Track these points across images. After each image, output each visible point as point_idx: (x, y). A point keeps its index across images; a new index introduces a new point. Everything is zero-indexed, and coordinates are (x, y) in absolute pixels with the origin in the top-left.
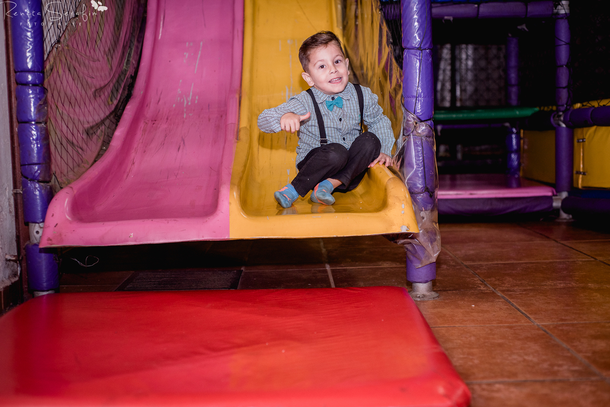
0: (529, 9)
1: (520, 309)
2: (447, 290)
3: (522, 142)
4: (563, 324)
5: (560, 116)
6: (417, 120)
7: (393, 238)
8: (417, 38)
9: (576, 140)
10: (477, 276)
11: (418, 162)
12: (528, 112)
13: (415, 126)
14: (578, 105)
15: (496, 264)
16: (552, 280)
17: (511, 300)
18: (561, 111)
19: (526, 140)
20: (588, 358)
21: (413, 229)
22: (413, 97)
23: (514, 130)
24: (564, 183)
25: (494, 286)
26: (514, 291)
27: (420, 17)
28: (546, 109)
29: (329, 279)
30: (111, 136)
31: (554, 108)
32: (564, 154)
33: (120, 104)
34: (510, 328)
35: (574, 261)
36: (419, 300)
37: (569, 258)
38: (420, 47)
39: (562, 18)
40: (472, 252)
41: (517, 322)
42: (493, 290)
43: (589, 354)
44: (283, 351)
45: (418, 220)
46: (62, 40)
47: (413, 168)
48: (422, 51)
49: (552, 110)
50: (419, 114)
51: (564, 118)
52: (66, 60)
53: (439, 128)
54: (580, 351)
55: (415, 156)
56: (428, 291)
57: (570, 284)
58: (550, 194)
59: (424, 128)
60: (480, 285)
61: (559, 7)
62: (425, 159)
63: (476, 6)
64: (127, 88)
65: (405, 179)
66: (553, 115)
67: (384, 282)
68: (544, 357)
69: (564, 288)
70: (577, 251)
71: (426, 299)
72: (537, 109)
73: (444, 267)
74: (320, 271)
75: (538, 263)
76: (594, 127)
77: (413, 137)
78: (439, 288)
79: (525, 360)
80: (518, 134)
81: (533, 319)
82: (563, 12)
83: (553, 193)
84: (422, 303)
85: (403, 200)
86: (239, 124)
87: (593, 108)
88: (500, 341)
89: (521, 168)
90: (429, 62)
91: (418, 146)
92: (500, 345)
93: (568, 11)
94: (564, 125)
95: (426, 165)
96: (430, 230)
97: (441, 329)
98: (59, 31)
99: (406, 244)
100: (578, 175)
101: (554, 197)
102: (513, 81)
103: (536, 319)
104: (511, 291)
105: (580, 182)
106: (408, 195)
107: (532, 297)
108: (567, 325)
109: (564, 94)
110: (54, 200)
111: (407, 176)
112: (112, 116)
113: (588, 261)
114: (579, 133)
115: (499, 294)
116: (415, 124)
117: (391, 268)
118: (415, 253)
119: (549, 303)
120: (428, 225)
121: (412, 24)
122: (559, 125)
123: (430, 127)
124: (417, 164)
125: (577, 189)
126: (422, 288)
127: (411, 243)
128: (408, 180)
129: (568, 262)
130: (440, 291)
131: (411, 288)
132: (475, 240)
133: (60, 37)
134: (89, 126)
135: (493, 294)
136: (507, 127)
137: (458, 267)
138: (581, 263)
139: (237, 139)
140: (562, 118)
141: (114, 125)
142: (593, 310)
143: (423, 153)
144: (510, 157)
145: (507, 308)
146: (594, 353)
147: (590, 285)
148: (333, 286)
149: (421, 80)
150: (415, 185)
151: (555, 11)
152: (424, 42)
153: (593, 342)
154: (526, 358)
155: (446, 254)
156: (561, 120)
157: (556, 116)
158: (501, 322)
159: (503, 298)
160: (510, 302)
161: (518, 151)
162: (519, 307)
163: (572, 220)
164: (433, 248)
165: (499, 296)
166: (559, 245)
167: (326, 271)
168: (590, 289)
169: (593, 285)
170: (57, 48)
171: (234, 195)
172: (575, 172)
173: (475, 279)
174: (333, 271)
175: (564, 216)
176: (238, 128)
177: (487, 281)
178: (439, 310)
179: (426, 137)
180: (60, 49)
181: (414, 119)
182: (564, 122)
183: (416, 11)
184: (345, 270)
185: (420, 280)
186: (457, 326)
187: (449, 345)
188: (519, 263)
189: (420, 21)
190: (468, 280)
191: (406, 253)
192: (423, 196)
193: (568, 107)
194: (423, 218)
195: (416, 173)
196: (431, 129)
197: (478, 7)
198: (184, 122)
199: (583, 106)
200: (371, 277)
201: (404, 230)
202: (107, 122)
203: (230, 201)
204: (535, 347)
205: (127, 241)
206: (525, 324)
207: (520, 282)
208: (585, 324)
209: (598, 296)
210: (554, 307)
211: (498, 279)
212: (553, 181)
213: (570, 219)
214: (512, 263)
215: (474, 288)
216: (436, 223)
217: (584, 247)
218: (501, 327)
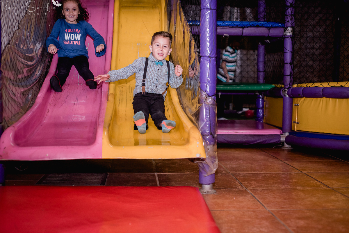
0: (270, 32)
1: (260, 201)
2: (221, 188)
3: (265, 103)
4: (282, 210)
5: (285, 91)
6: (207, 96)
7: (192, 160)
8: (208, 51)
9: (294, 104)
10: (237, 180)
11: (207, 118)
12: (269, 87)
13: (206, 99)
14: (295, 85)
15: (248, 173)
16: (278, 184)
17: (255, 195)
18: (286, 88)
19: (267, 102)
20: (294, 230)
21: (203, 156)
22: (205, 83)
23: (261, 96)
24: (287, 127)
25: (246, 186)
26: (257, 190)
27: (210, 40)
28: (278, 86)
29: (156, 180)
30: (36, 95)
31: (283, 86)
32: (287, 112)
33: (42, 77)
34: (254, 211)
35: (291, 173)
36: (205, 194)
37: (287, 171)
38: (210, 56)
39: (288, 37)
40: (235, 166)
41: (257, 208)
42: (246, 189)
43: (295, 228)
44: (130, 224)
45: (206, 150)
46: (11, 43)
47: (204, 121)
48: (211, 58)
49: (281, 87)
50: (208, 93)
51: (288, 92)
52: (12, 53)
53: (220, 94)
54: (290, 226)
55: (205, 115)
56: (210, 189)
57: (287, 186)
58: (279, 133)
59: (210, 100)
60: (239, 186)
61: (287, 31)
62: (211, 117)
63: (242, 29)
64: (46, 68)
65: (199, 127)
66: (282, 90)
67: (187, 183)
68: (271, 229)
69: (284, 189)
70: (292, 167)
71: (209, 193)
72: (274, 86)
73: (220, 174)
74: (151, 175)
75: (271, 173)
76: (304, 98)
77: (205, 105)
78: (216, 187)
79: (260, 231)
80: (263, 99)
81: (266, 207)
82: (288, 34)
83: (281, 133)
84: (207, 196)
85: (198, 140)
86: (108, 92)
87: (304, 88)
88: (248, 219)
89: (264, 117)
90: (214, 64)
91: (207, 110)
92: (248, 222)
93: (291, 34)
94: (287, 96)
95: (211, 120)
96: (212, 156)
97: (216, 212)
98: (9, 37)
99: (199, 163)
100: (294, 123)
101: (281, 135)
102: (261, 69)
103: (268, 207)
104: (255, 190)
105: (296, 128)
106: (200, 137)
107: (266, 194)
108: (284, 211)
109: (288, 79)
110: (4, 133)
111: (201, 126)
112: (37, 84)
113: (298, 173)
114: (296, 100)
115: (249, 191)
116: (206, 98)
117: (191, 174)
118: (203, 168)
119: (275, 198)
120: (211, 153)
121: (205, 44)
122: (285, 96)
123: (214, 100)
124: (206, 120)
125: (294, 131)
126: (207, 188)
127: (201, 163)
128: (201, 128)
129: (287, 173)
130: (217, 189)
131: (201, 187)
132: (237, 159)
133: (9, 41)
134: (24, 90)
135: (245, 192)
136: (257, 95)
137: (227, 175)
138: (294, 174)
139: (107, 100)
140: (287, 92)
141: (38, 89)
142: (299, 202)
143: (209, 114)
144: (259, 111)
145: (253, 200)
146: (298, 227)
147: (298, 187)
148: (158, 185)
149: (210, 74)
150: (205, 131)
151: (284, 33)
152: (212, 54)
153: (297, 221)
154: (261, 229)
155: (221, 167)
156: (286, 93)
157: (283, 91)
158: (249, 208)
159: (251, 194)
160: (254, 196)
161: (263, 108)
162: (259, 200)
163: (291, 148)
164: (213, 166)
165: (248, 192)
166: (283, 163)
167: (154, 175)
168: (298, 190)
169: (299, 187)
170: (8, 47)
171: (105, 134)
172: (293, 122)
173: (236, 182)
174: (158, 175)
175: (286, 146)
176: (108, 93)
177: (243, 183)
178: (216, 200)
179: (212, 105)
180: (9, 48)
181: (205, 95)
182: (288, 94)
183: (208, 36)
184: (165, 175)
185: (206, 183)
186: (225, 210)
187: (220, 221)
188: (260, 173)
189: (210, 42)
190: (233, 182)
191: (199, 168)
192: (209, 137)
193: (290, 86)
194: (209, 149)
195: (205, 125)
196: (215, 100)
197: (243, 30)
198: (77, 88)
199: (298, 86)
200: (179, 179)
201: (198, 156)
202: (34, 88)
203: (103, 137)
204: (266, 223)
205: (45, 158)
206: (262, 210)
207: (260, 185)
208: (294, 210)
209: (301, 194)
210: (278, 200)
211: (249, 183)
212: (281, 126)
213: (290, 147)
214: (257, 173)
215: (236, 187)
216: (216, 152)
217: (296, 165)
218: (249, 211)
